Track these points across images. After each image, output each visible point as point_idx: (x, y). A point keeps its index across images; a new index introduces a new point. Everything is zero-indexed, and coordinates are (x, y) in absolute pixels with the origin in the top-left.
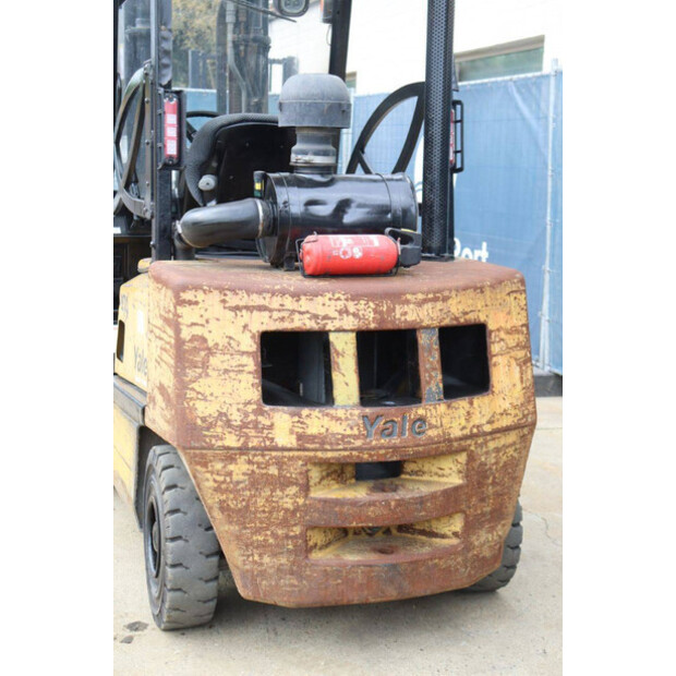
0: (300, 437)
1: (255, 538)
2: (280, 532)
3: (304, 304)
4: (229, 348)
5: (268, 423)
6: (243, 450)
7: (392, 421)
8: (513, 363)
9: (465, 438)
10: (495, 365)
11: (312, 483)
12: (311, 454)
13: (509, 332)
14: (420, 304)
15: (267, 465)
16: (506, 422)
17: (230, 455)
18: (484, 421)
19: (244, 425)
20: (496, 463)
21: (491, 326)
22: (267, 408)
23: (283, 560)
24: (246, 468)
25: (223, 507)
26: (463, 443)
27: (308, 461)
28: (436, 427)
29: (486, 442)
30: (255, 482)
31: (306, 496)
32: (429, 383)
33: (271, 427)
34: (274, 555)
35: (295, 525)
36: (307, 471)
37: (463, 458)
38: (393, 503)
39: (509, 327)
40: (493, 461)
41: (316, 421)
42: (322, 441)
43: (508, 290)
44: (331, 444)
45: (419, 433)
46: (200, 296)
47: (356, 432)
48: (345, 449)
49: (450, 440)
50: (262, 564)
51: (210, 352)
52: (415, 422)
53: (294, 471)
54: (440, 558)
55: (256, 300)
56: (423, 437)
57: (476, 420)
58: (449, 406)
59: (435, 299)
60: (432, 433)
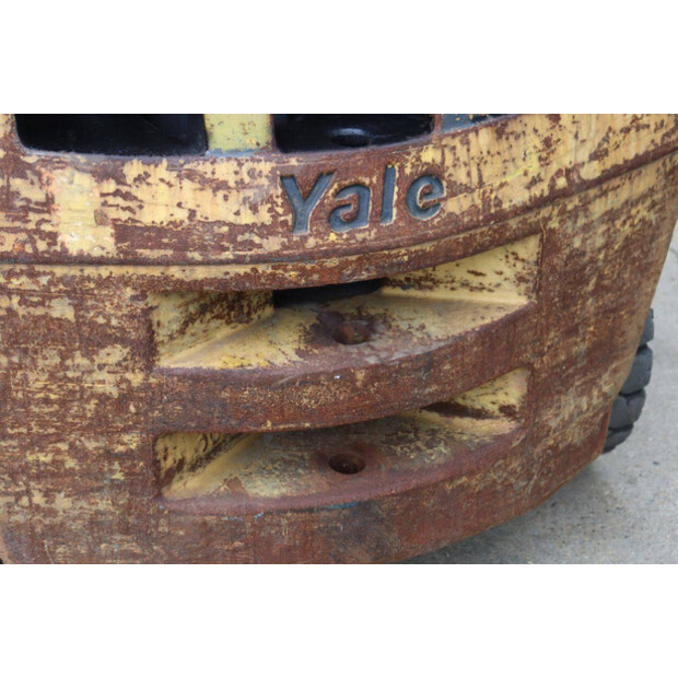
1: (30, 458)
2: (91, 445)
5: (37, 195)
7: (358, 185)
9: (538, 203)
12: (156, 272)
15: (46, 296)
18: (583, 155)
20: (607, 246)
22: (33, 157)
23: (103, 504)
26: (532, 218)
27: (147, 288)
28: (468, 189)
29: (585, 205)
30: (19, 335)
31: (149, 367)
33: (48, 204)
35: (126, 430)
36: (148, 311)
37: (529, 249)
38: (360, 376)
40: (600, 241)
41: (161, 191)
44: (203, 248)
45: (425, 210)
47: (265, 217)
48: (239, 261)
49: (501, 217)
50: (52, 512)
52: (414, 182)
54: (471, 473)
57: (566, 156)
60: (454, 206)
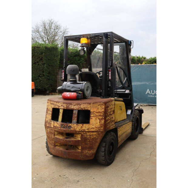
4: (50, 110)
5: (51, 123)
6: (49, 127)
8: (97, 119)
9: (80, 131)
10: (91, 118)
11: (55, 134)
12: (55, 129)
13: (97, 113)
14: (74, 105)
16: (92, 130)
18: (86, 129)
20: (90, 138)
21: (91, 111)
22: (52, 120)
24: (49, 130)
26: (80, 132)
28: (73, 128)
29: (86, 133)
30: (50, 133)
31: (54, 136)
32: (73, 120)
34: (52, 145)
36: (55, 132)
39: (97, 111)
43: (98, 104)
49: (76, 131)
50: (51, 147)
52: (69, 126)
53: (53, 132)
55: (53, 103)
56: (70, 130)
57: (84, 128)
58: (77, 125)
59: (78, 105)
60: (71, 129)
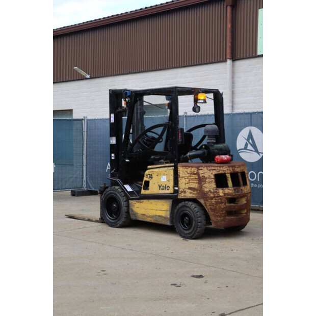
0: (224, 194)
1: (217, 214)
2: (221, 213)
3: (221, 169)
4: (209, 178)
6: (214, 197)
7: (238, 190)
11: (226, 203)
12: (226, 197)
15: (219, 199)
17: (212, 198)
19: (214, 192)
21: (245, 172)
22: (218, 189)
23: (222, 218)
24: (215, 200)
25: (211, 209)
28: (243, 191)
30: (217, 203)
31: (225, 205)
32: (241, 183)
33: (219, 192)
34: (220, 217)
35: (224, 211)
36: (225, 200)
37: (246, 197)
41: (227, 191)
42: (228, 194)
44: (230, 195)
46: (203, 168)
47: (233, 192)
48: (232, 195)
51: (206, 179)
52: (241, 190)
53: (223, 200)
55: (213, 168)
56: (242, 193)
58: (244, 187)
59: (239, 167)
